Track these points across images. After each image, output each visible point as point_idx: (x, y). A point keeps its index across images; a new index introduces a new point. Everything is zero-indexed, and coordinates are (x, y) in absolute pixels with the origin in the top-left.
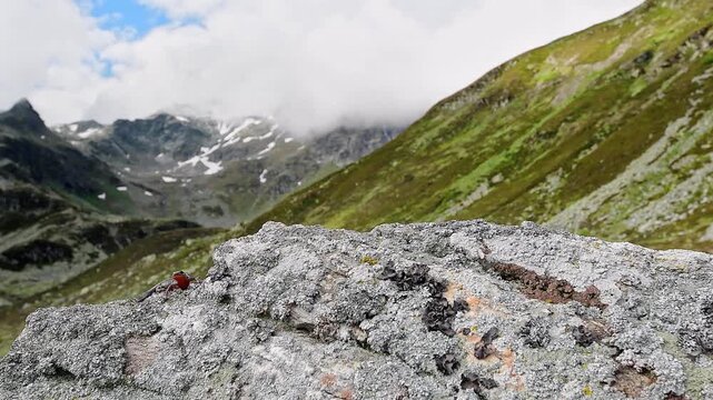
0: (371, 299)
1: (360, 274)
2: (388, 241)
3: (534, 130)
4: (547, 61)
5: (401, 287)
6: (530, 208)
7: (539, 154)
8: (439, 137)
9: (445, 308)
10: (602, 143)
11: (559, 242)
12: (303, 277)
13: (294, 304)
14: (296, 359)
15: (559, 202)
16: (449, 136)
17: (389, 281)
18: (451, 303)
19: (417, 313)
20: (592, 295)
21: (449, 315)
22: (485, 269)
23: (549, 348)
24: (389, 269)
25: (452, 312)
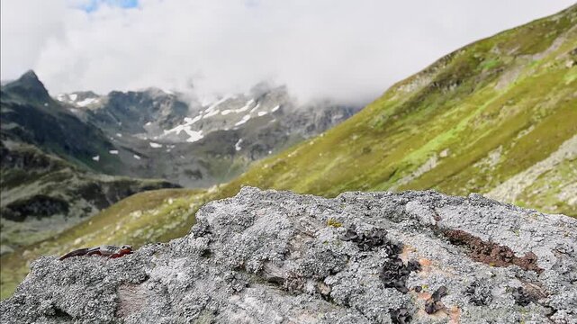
0: (335, 257)
1: (326, 235)
2: (351, 207)
3: (478, 111)
4: (492, 51)
5: (361, 248)
6: (473, 181)
7: (482, 132)
8: (394, 115)
9: (400, 268)
10: (538, 125)
11: (502, 212)
12: (275, 236)
13: (267, 260)
14: (267, 308)
15: (499, 176)
16: (403, 115)
17: (351, 242)
18: (406, 263)
19: (375, 271)
20: (530, 261)
21: (403, 274)
22: (436, 234)
23: (491, 306)
24: (351, 231)
25: (406, 272)
